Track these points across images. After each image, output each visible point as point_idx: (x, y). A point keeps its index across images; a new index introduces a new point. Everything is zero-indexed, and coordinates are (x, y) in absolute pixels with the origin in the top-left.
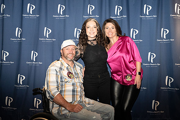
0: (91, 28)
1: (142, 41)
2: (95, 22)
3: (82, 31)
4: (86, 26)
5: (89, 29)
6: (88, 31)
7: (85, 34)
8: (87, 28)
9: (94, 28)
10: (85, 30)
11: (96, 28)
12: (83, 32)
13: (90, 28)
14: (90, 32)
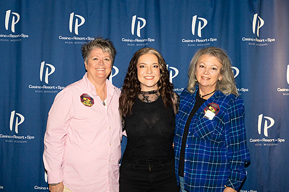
0: (148, 68)
1: (247, 90)
2: (155, 56)
3: (130, 74)
4: (138, 63)
5: (143, 69)
6: (142, 72)
7: (135, 79)
8: (141, 67)
9: (154, 69)
10: (136, 71)
11: (158, 68)
12: (132, 74)
13: (146, 68)
14: (145, 75)
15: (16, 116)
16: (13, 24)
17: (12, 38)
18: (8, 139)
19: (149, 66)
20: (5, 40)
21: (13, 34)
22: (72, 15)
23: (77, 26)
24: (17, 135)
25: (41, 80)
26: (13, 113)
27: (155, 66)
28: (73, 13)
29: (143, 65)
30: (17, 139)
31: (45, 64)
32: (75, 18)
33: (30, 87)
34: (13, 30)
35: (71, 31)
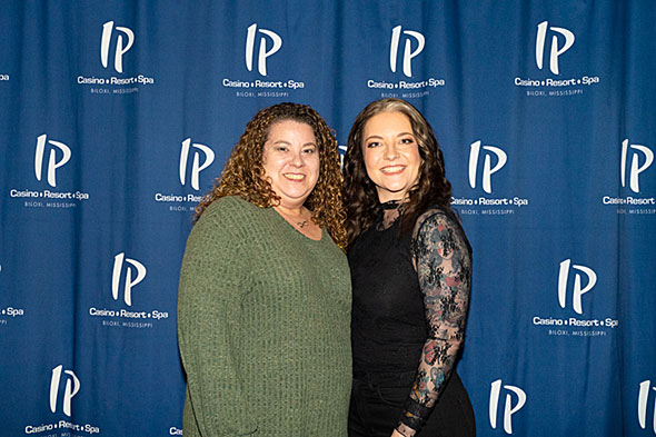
0: (387, 147)
4: (365, 137)
6: (376, 158)
11: (413, 144)
15: (125, 265)
16: (119, 53)
17: (116, 86)
18: (107, 318)
19: (390, 141)
20: (101, 91)
21: (119, 76)
22: (252, 30)
23: (263, 56)
24: (129, 309)
25: (183, 182)
26: (119, 259)
27: (404, 141)
28: (255, 26)
29: (376, 140)
30: (130, 319)
31: (191, 145)
32: (258, 36)
33: (159, 197)
34: (119, 67)
35: (250, 68)
